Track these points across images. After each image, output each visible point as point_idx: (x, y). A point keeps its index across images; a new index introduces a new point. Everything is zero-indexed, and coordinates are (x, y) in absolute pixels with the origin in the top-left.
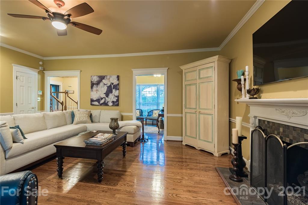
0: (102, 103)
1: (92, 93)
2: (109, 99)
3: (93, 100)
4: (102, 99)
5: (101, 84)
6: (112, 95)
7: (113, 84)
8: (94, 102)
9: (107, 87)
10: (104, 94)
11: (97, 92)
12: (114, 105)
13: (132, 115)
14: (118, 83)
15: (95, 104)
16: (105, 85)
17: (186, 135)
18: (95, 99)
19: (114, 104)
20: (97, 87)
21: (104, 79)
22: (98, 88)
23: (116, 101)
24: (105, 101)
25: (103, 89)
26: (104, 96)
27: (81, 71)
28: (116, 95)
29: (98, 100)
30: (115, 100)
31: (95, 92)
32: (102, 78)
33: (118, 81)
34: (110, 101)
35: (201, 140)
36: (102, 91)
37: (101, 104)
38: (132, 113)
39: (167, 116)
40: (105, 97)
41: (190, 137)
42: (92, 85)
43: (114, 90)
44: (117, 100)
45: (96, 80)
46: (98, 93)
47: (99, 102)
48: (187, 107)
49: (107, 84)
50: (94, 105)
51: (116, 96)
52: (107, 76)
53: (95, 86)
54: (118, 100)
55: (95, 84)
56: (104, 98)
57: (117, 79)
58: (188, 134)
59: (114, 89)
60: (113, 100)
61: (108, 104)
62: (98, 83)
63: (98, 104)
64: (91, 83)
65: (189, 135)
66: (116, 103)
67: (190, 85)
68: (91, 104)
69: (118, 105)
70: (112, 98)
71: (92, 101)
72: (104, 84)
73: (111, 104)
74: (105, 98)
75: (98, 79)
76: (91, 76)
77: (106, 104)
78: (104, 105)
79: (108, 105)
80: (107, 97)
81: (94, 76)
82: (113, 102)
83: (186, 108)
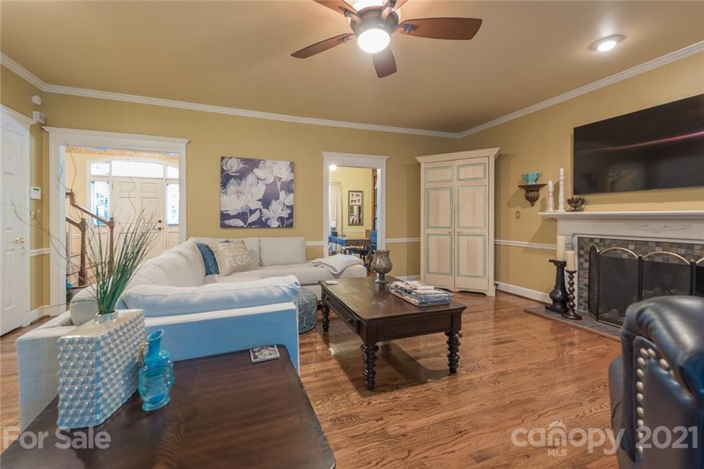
0: (252, 223)
1: (225, 198)
2: (272, 212)
3: (229, 214)
4: (252, 212)
5: (250, 178)
6: (278, 204)
7: (280, 179)
8: (230, 219)
9: (266, 185)
10: (259, 200)
11: (238, 197)
12: (283, 226)
13: (323, 246)
14: (292, 178)
15: (233, 225)
16: (260, 182)
17: (428, 272)
18: (232, 213)
19: (283, 224)
20: (240, 185)
21: (258, 167)
22: (241, 188)
23: (287, 216)
24: (261, 217)
25: (254, 189)
26: (259, 205)
27: (190, 142)
28: (289, 205)
29: (242, 216)
30: (285, 214)
31: (234, 197)
32: (251, 164)
33: (292, 174)
34: (273, 217)
35: (462, 276)
36: (252, 194)
37: (251, 225)
38: (322, 240)
39: (386, 243)
40: (262, 207)
41: (436, 273)
42: (226, 179)
43: (282, 194)
44: (289, 214)
45: (234, 169)
46: (243, 198)
47: (245, 220)
48: (430, 225)
49: (265, 179)
50: (230, 227)
51: (288, 207)
52: (265, 161)
53: (232, 181)
54: (291, 216)
55: (232, 176)
56: (257, 209)
57: (290, 170)
58: (433, 268)
59: (283, 191)
60: (282, 215)
61: (269, 224)
62: (241, 176)
63: (242, 224)
64: (222, 173)
65: (434, 271)
66: (287, 223)
67: (437, 189)
68: (223, 226)
69: (291, 226)
70: (277, 210)
71: (224, 216)
72: (258, 178)
73: (275, 223)
74: (261, 210)
75: (242, 166)
76: (223, 158)
77: (262, 224)
78: (258, 226)
79: (269, 227)
80: (264, 207)
81: (230, 158)
82: (281, 219)
83: (428, 227)
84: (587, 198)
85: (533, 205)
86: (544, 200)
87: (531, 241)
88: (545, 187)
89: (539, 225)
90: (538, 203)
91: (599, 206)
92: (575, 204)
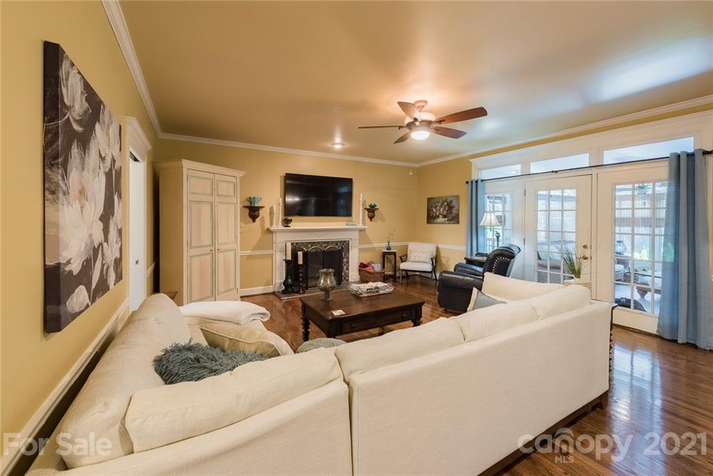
2: (110, 251)
5: (94, 150)
6: (114, 227)
7: (114, 161)
9: (106, 173)
10: (101, 219)
11: (82, 209)
14: (121, 165)
19: (117, 276)
20: (83, 169)
21: (99, 119)
22: (85, 176)
24: (102, 267)
25: (97, 185)
26: (100, 232)
28: (120, 227)
31: (78, 206)
33: (120, 154)
35: (220, 293)
36: (95, 202)
40: (103, 238)
43: (116, 200)
44: (120, 249)
46: (87, 209)
48: (193, 245)
49: (105, 159)
51: (119, 232)
53: (75, 149)
55: (75, 134)
56: (100, 245)
57: (119, 145)
59: (117, 194)
61: (108, 282)
66: (119, 271)
67: (199, 202)
70: (113, 242)
72: (100, 154)
73: (112, 278)
74: (102, 248)
80: (105, 239)
83: (191, 247)
84: (294, 218)
85: (254, 222)
86: (263, 218)
87: (253, 250)
88: (264, 209)
89: (259, 237)
90: (258, 220)
91: (299, 223)
92: (286, 222)
